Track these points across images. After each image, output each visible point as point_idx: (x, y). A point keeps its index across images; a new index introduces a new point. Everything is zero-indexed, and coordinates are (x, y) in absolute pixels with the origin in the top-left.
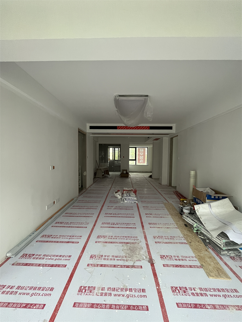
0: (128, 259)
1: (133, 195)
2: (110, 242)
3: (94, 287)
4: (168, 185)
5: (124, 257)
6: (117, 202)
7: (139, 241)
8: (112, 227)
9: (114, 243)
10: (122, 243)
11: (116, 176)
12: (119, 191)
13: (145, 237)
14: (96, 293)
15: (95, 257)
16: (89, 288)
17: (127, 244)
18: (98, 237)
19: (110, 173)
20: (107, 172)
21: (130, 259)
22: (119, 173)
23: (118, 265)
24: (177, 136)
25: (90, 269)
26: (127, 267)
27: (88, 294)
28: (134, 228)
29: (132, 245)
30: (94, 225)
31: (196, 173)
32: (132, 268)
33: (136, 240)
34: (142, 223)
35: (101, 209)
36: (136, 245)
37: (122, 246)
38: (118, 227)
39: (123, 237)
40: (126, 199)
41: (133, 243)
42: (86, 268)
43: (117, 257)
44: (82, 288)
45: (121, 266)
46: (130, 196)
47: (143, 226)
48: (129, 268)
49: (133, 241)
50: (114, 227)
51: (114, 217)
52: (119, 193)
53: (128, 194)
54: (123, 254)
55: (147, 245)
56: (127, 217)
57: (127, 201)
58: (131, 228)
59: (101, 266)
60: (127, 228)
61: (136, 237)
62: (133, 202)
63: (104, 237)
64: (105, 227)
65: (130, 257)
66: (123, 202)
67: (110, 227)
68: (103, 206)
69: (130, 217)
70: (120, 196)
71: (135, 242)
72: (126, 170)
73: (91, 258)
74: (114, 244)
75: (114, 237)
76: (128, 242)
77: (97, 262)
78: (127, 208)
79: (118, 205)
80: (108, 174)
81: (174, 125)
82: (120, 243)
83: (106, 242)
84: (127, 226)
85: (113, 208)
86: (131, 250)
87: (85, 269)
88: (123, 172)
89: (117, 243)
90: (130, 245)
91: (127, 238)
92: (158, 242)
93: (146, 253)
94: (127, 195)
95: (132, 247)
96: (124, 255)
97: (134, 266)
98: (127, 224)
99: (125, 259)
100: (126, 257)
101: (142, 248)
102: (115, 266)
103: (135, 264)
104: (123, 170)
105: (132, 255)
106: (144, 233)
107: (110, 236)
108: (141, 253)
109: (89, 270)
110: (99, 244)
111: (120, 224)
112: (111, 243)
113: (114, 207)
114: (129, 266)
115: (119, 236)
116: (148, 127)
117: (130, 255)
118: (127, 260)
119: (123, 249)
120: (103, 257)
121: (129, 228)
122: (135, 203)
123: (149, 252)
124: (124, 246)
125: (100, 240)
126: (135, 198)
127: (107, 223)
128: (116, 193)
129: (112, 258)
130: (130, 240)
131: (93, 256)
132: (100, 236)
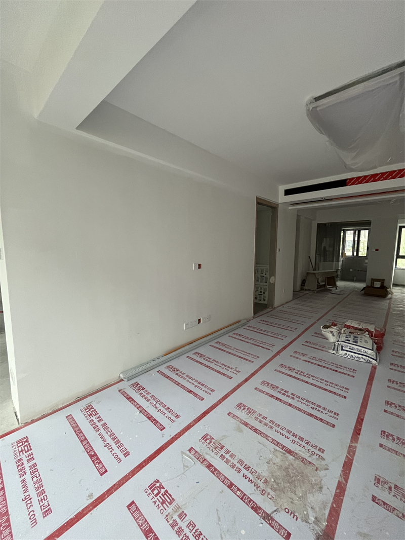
1: (366, 342)
3: (173, 499)
5: (262, 481)
6: (322, 348)
7: (323, 463)
8: (277, 398)
9: (261, 433)
10: (278, 444)
11: (353, 291)
12: (335, 325)
13: (347, 466)
14: (167, 514)
15: (211, 442)
16: (165, 494)
17: (288, 455)
18: (239, 406)
23: (239, 490)
25: (189, 460)
27: (158, 503)
29: (297, 463)
30: (246, 380)
32: (264, 518)
33: (315, 457)
35: (278, 353)
36: (308, 470)
37: (272, 450)
38: (290, 405)
39: (289, 432)
40: (342, 347)
41: (303, 460)
42: (184, 453)
43: (247, 468)
44: (158, 485)
45: (243, 497)
46: (356, 342)
48: (258, 514)
49: (306, 456)
51: (295, 377)
52: (333, 330)
53: (352, 336)
54: (263, 470)
55: (341, 489)
56: (325, 390)
57: (346, 352)
58: (321, 420)
59: (209, 466)
60: (311, 415)
66: (335, 352)
68: (285, 348)
69: (335, 393)
70: (333, 336)
71: (309, 459)
73: (203, 439)
74: (259, 437)
75: (267, 422)
77: (207, 454)
78: (338, 368)
79: (319, 354)
82: (274, 441)
83: (246, 424)
84: (314, 413)
85: (304, 358)
88: (372, 283)
89: (266, 437)
94: (349, 339)
96: (266, 474)
97: (273, 519)
98: (315, 407)
99: (262, 485)
100: (266, 482)
101: (321, 488)
102: (231, 486)
103: (276, 516)
104: (373, 280)
106: (351, 451)
107: (260, 415)
109: (186, 459)
112: (256, 430)
113: (308, 356)
114: (260, 508)
115: (279, 425)
117: (278, 484)
118: (263, 492)
119: (271, 460)
120: (222, 452)
121: (316, 418)
123: (335, 513)
124: (279, 455)
125: (238, 413)
127: (272, 385)
129: (238, 465)
131: (209, 437)
132: (244, 406)
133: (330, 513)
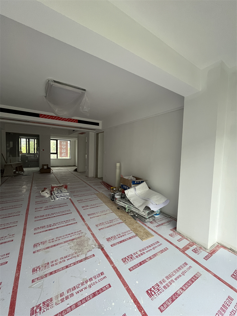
0: (79, 254)
1: (65, 190)
2: (52, 246)
3: (51, 299)
4: (95, 177)
5: (75, 254)
6: (46, 202)
7: (84, 233)
8: (49, 230)
9: (58, 244)
10: (67, 241)
11: (34, 172)
12: (46, 189)
13: (89, 228)
14: (55, 304)
15: (40, 269)
16: (44, 304)
17: (73, 241)
18: (35, 246)
19: (25, 169)
20: (20, 168)
21: (81, 253)
22: (37, 169)
23: (71, 264)
24: (103, 132)
25: (38, 284)
26: (80, 262)
27: (45, 310)
28: (74, 223)
29: (78, 240)
30: (24, 235)
31: (120, 164)
32: (85, 260)
33: (80, 234)
34: (81, 216)
35: (27, 214)
36: (82, 238)
37: (68, 244)
38: (57, 228)
39: (66, 235)
40: (57, 196)
41: (79, 238)
42: (32, 286)
43: (66, 257)
44: (35, 308)
45: (74, 264)
46: (62, 192)
47: (83, 219)
48: (83, 261)
49: (78, 236)
50: (52, 229)
51: (47, 218)
52: (47, 191)
53: (59, 190)
54: (72, 251)
55: (93, 234)
56: (63, 215)
57: (59, 198)
58: (72, 224)
59: (51, 273)
60: (68, 225)
61: (80, 231)
62: (65, 198)
63: (43, 243)
64: (40, 232)
65: (80, 252)
66: (54, 200)
67: (46, 231)
68: (28, 210)
69: (67, 214)
70: (48, 194)
71: (80, 236)
72: (47, 165)
73: (34, 272)
74: (59, 246)
75: (56, 239)
76: (73, 238)
77: (44, 273)
78: (60, 206)
79: (48, 204)
80: (23, 171)
81: (100, 122)
82: (65, 242)
83: (48, 248)
84: (68, 224)
85: (42, 209)
86: (79, 245)
87: (30, 287)
88: (43, 167)
89: (61, 243)
90: (77, 241)
91: (71, 235)
92: (101, 229)
93: (94, 241)
94: (58, 192)
95: (79, 242)
96: (74, 251)
97: (87, 257)
98: (66, 222)
99: (76, 255)
100: (76, 253)
101: (89, 239)
102: (67, 267)
103: (87, 256)
104: (43, 165)
105: (82, 248)
106: (86, 225)
107: (50, 240)
108: (90, 243)
109: (36, 286)
110: (39, 253)
111: (58, 224)
112: (55, 246)
113: (44, 207)
114: (82, 260)
115: (61, 236)
116: (76, 120)
117: (79, 250)
118: (78, 256)
119: (70, 247)
120: (50, 264)
121: (70, 224)
122: (68, 198)
123: (96, 240)
124: (71, 243)
125: (38, 248)
126: (68, 194)
127: (41, 227)
128: (43, 191)
129: (62, 260)
130: (75, 236)
131: (36, 268)
132: (37, 244)
133: (96, 241)
